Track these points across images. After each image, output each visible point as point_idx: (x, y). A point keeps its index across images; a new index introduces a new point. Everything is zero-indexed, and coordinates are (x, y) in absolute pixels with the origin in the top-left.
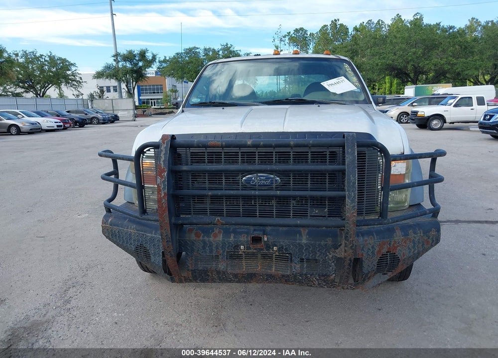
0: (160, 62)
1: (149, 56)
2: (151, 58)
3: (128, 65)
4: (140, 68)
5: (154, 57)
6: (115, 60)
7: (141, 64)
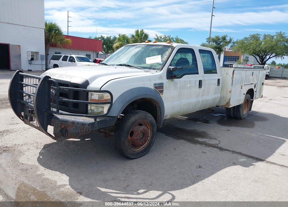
0: (234, 43)
1: (228, 39)
2: (228, 41)
3: (214, 44)
4: (221, 46)
5: (231, 40)
6: (207, 41)
7: (221, 44)
